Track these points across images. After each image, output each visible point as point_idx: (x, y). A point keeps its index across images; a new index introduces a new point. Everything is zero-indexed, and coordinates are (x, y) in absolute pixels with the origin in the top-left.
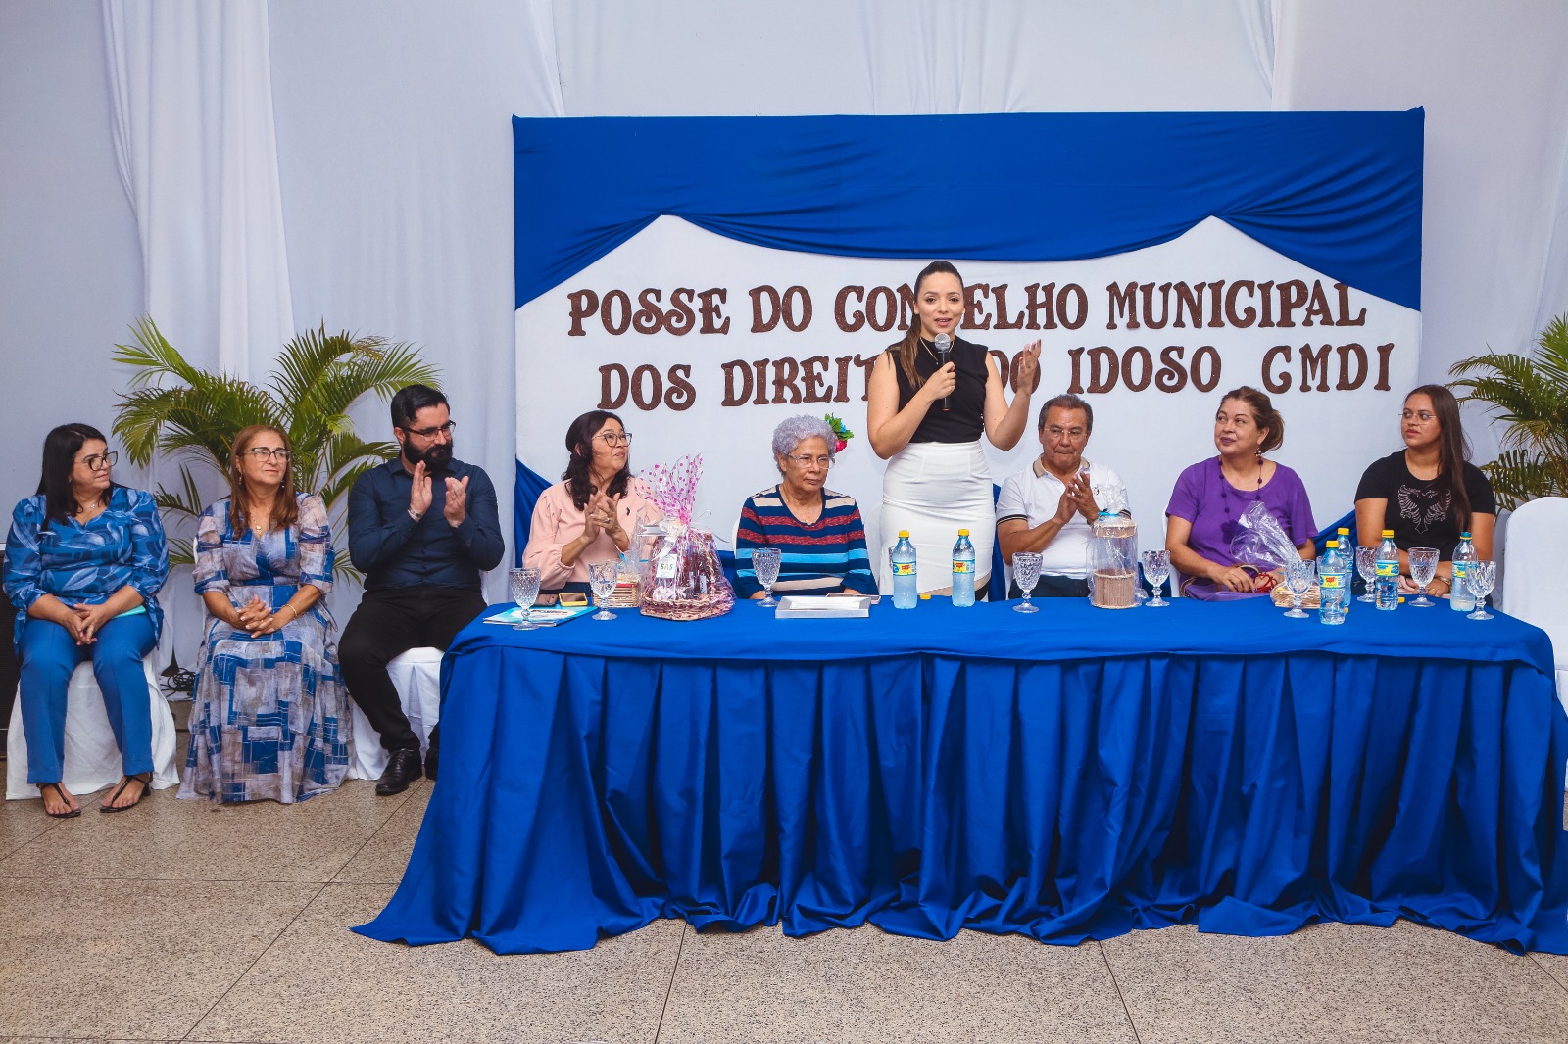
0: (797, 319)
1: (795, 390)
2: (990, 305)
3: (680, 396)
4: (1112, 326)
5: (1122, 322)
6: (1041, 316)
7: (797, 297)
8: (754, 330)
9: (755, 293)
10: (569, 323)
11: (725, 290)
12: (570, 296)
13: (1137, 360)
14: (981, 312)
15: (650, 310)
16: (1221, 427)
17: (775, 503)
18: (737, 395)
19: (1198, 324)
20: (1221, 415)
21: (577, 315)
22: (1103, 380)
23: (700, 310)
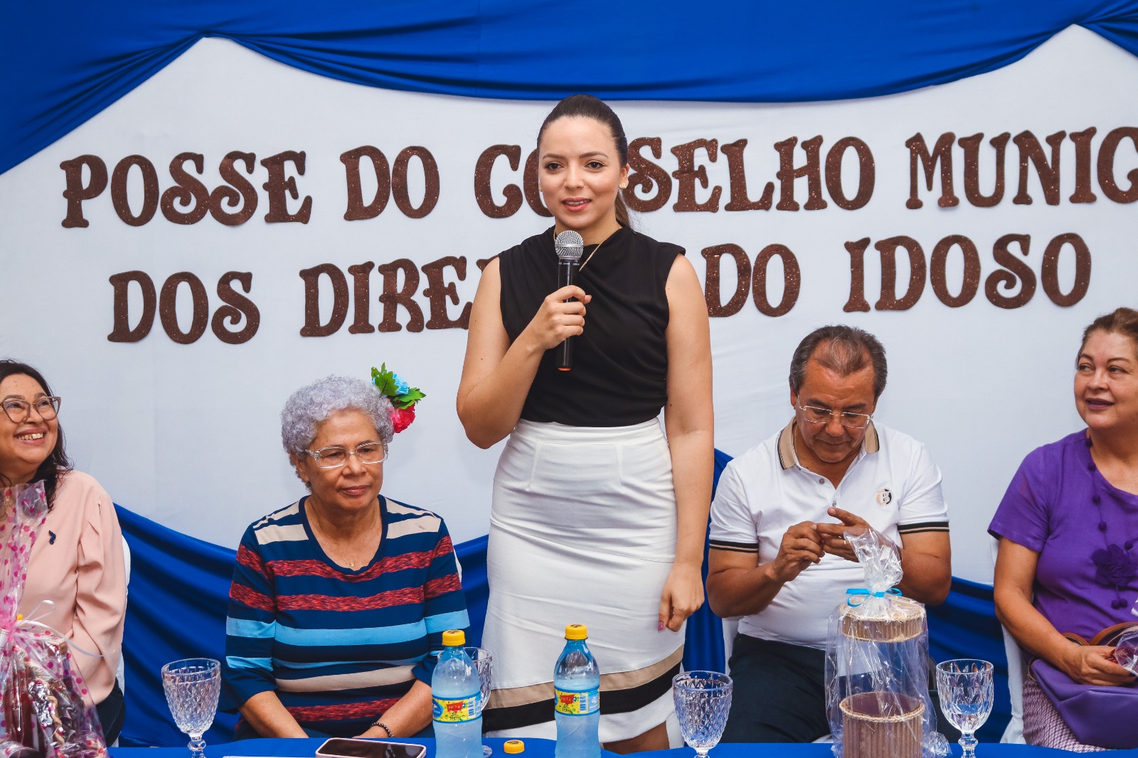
0: (416, 196)
1: (414, 309)
2: (719, 172)
3: (235, 321)
4: (914, 203)
5: (929, 197)
6: (801, 189)
7: (415, 165)
8: (349, 216)
9: (351, 159)
10: (62, 206)
11: (303, 155)
12: (64, 165)
13: (955, 259)
14: (705, 184)
15: (186, 186)
16: (1085, 381)
17: (295, 534)
18: (325, 318)
19: (1052, 198)
20: (1084, 360)
21: (75, 195)
22: (901, 290)
23: (266, 187)
